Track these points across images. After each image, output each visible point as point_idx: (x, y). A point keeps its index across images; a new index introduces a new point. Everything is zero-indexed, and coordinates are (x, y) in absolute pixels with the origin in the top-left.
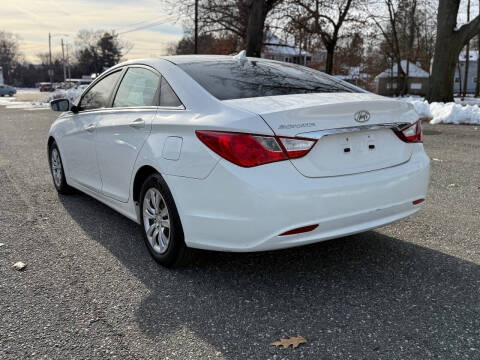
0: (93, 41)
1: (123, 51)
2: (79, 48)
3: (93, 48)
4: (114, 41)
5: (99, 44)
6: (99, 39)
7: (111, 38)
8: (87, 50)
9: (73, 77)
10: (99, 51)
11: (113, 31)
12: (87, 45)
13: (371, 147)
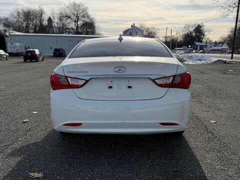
0: (191, 29)
1: (206, 33)
2: (184, 33)
3: (191, 33)
4: (202, 28)
5: (194, 30)
6: (194, 28)
7: (201, 27)
8: (188, 34)
9: (178, 47)
10: (194, 34)
11: (202, 24)
12: (188, 31)
13: (130, 87)
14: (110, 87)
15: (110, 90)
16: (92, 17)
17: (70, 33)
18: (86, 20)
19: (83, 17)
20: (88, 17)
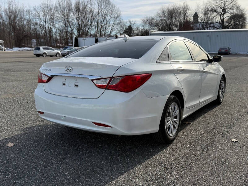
13: (76, 86)
14: (64, 84)
15: (64, 86)
16: (242, 7)
17: (214, 27)
18: (235, 11)
19: (232, 8)
20: (238, 8)
